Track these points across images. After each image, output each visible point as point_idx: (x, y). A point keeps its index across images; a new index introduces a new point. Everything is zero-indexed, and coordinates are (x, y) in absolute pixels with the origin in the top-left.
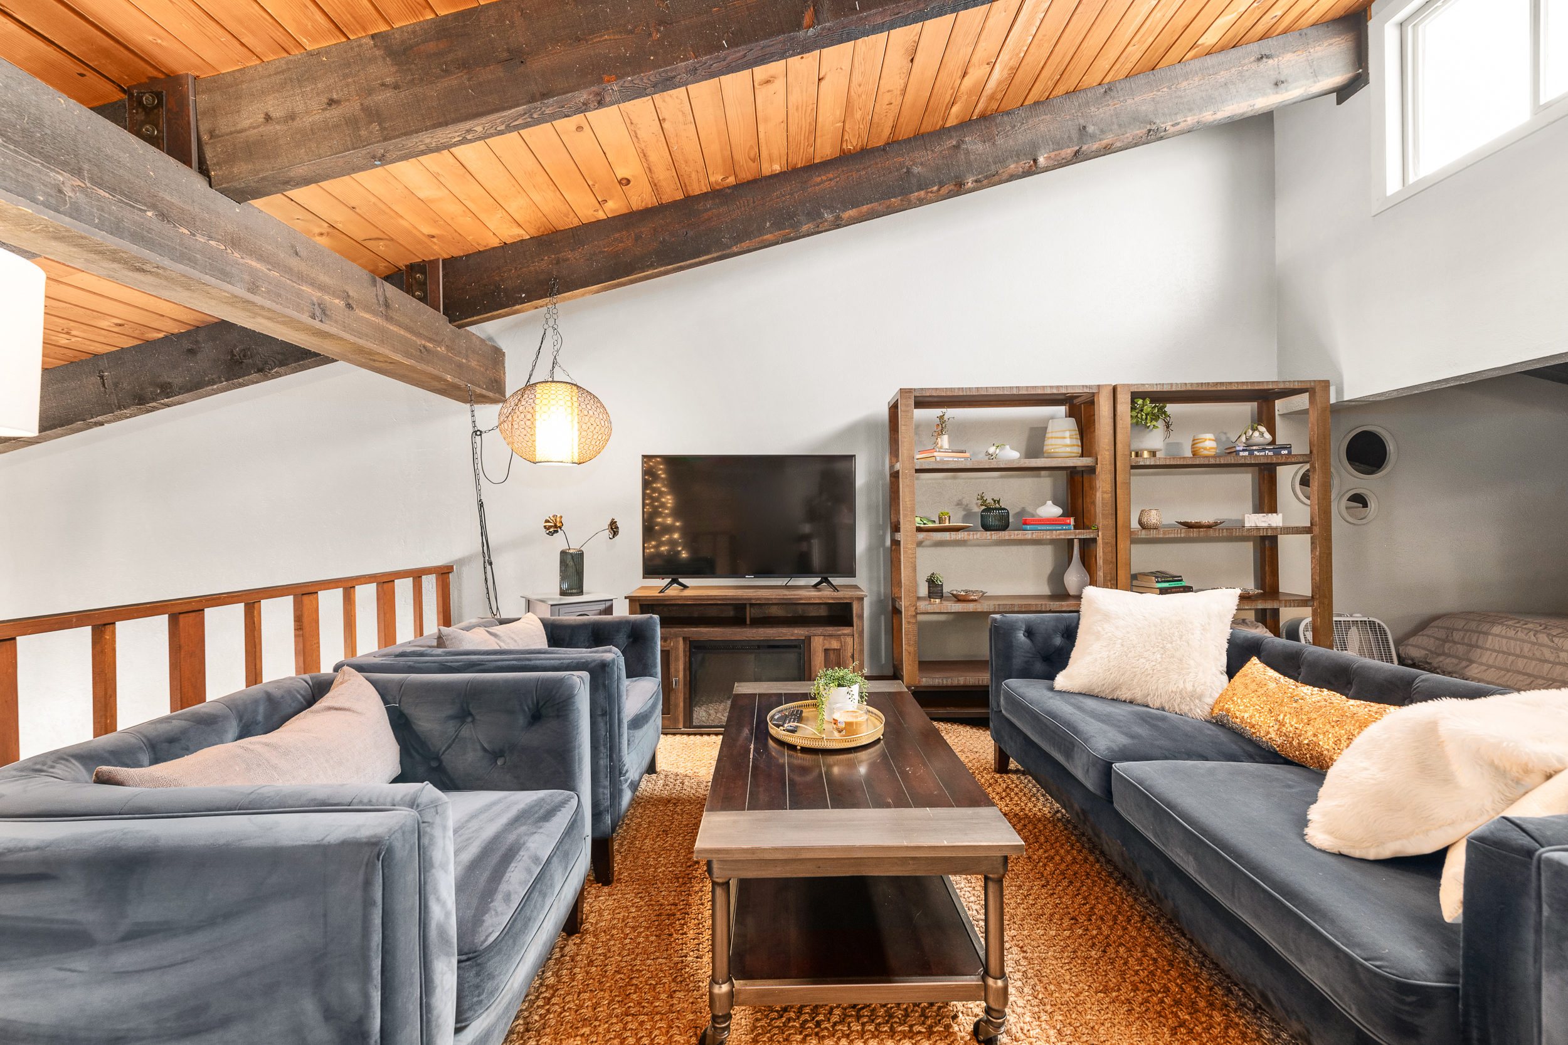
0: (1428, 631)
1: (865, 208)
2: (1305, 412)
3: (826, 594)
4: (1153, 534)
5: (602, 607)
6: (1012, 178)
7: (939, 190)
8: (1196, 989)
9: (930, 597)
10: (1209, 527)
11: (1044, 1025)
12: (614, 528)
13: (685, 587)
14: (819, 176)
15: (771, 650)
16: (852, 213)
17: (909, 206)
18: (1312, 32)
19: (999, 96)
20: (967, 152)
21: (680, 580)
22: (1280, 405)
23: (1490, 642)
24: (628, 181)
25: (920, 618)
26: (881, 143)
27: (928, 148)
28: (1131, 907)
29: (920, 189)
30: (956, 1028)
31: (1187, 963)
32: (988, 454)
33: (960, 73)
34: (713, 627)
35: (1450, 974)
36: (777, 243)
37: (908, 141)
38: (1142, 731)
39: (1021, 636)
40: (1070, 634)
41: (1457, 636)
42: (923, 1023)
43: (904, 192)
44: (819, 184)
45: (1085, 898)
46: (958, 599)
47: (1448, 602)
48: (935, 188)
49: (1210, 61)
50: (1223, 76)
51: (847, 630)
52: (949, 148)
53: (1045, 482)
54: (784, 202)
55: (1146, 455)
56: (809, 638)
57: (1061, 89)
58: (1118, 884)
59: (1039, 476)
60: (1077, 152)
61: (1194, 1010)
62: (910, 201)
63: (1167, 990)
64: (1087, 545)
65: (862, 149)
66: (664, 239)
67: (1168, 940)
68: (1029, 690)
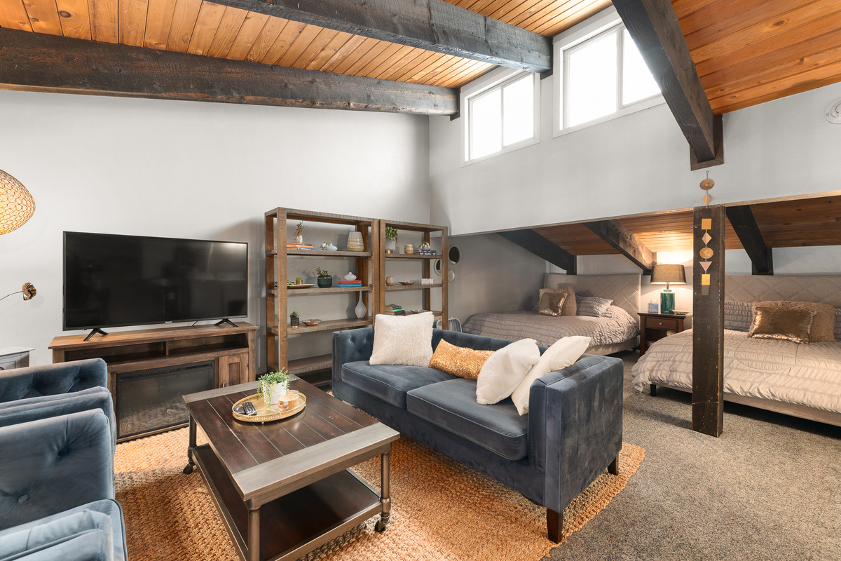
0: (470, 322)
1: (260, 98)
2: (440, 238)
3: (227, 330)
4: (393, 288)
5: (18, 358)
6: (338, 108)
7: (302, 102)
8: (441, 473)
9: (292, 325)
10: (411, 284)
11: (400, 512)
12: (30, 291)
13: (105, 334)
14: (229, 68)
15: (189, 371)
16: (252, 98)
17: (285, 105)
18: (445, 90)
19: (335, 66)
20: (317, 87)
21: (102, 329)
22: (432, 234)
23: (486, 324)
24: (69, 15)
25: (289, 337)
26: (270, 64)
27: (297, 76)
28: (411, 452)
29: (292, 98)
30: (367, 531)
31: (435, 465)
32: (321, 247)
33: (321, 48)
34: (138, 361)
35: (524, 430)
36: (197, 100)
37: (286, 68)
38: (412, 376)
39: (349, 341)
40: (370, 337)
41: (477, 322)
42: (353, 537)
43: (284, 97)
44: (229, 73)
45: (394, 455)
46: (307, 325)
47: (474, 311)
48: (301, 101)
49: (415, 86)
50: (419, 95)
51: (244, 350)
52: (308, 82)
53: (346, 263)
54: (204, 76)
55: (389, 252)
56: (218, 359)
57: (361, 74)
58: (404, 445)
59: (343, 259)
60: (366, 106)
61: (444, 481)
62: (286, 103)
63: (433, 478)
64: (365, 293)
65: (258, 62)
66: (97, 68)
67: (427, 459)
68: (358, 367)
